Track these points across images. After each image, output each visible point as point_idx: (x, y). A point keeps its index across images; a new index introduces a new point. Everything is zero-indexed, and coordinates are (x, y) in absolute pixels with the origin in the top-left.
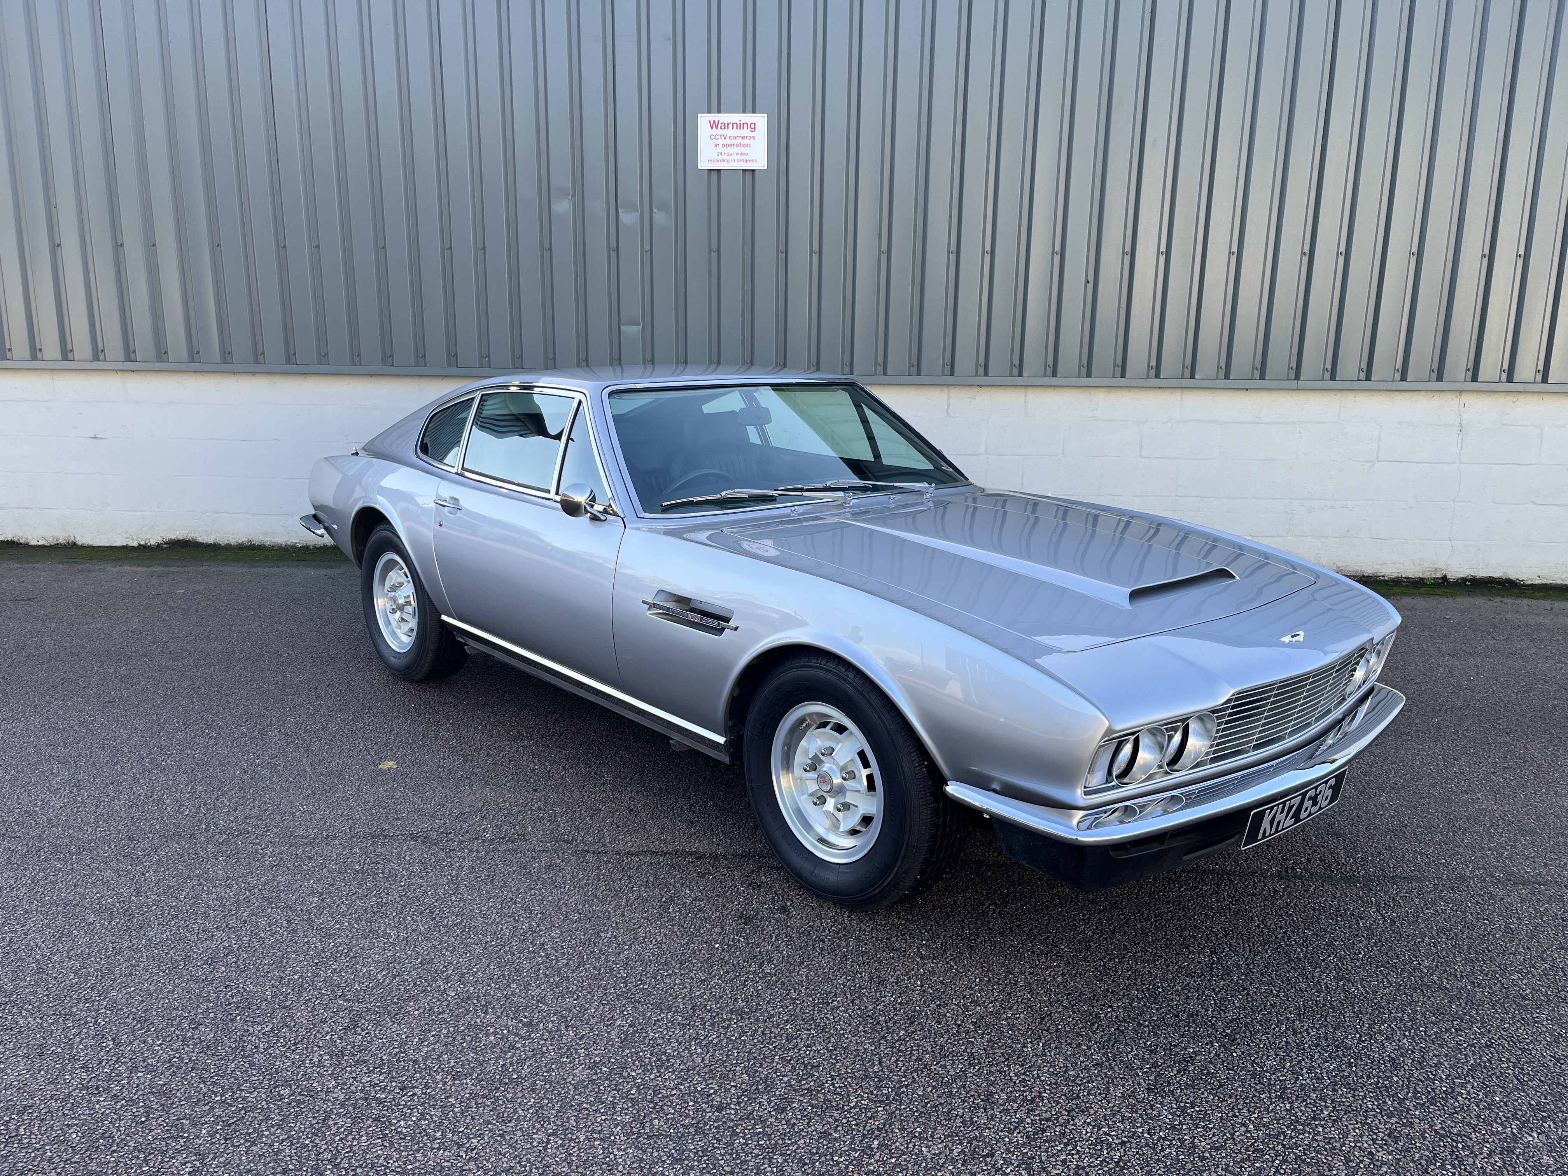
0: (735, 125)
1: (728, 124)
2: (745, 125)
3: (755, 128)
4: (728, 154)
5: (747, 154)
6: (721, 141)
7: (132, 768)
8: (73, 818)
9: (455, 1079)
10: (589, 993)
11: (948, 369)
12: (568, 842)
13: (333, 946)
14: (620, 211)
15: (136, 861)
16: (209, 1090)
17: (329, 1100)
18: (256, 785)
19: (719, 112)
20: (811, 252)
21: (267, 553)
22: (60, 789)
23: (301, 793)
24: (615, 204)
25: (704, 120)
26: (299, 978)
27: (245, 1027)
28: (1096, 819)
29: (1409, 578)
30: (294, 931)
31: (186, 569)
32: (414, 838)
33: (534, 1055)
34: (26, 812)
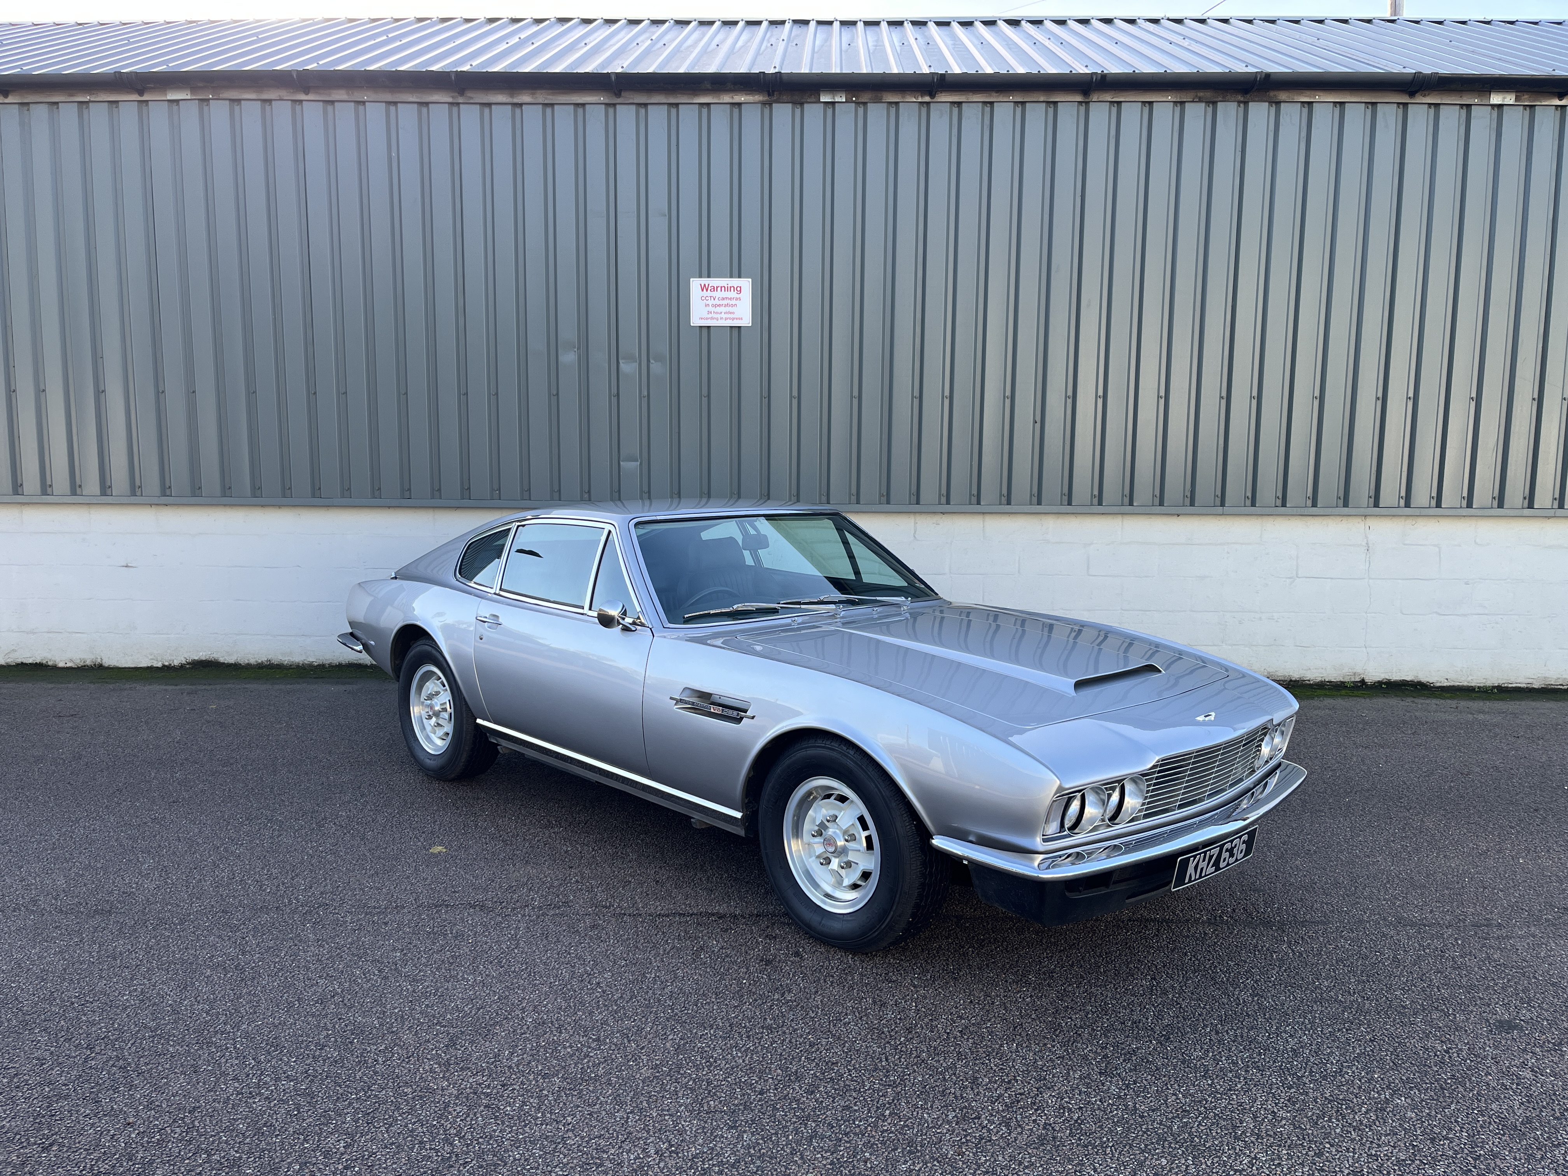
0: (723, 288)
1: (717, 287)
2: (732, 288)
3: (740, 291)
4: (717, 313)
5: (733, 313)
6: (711, 302)
7: (210, 856)
8: (167, 896)
9: (544, 1078)
10: (643, 1017)
11: (914, 498)
12: (606, 907)
13: (422, 988)
14: (621, 361)
15: (235, 929)
16: (345, 1091)
17: (445, 1095)
18: (324, 867)
19: (709, 276)
20: (791, 397)
21: (285, 672)
22: (149, 874)
23: (366, 873)
24: (616, 355)
25: (695, 283)
26: (399, 1011)
27: (363, 1047)
28: (1053, 861)
29: (1331, 682)
30: (386, 978)
31: (211, 687)
32: (473, 907)
33: (605, 1061)
34: (124, 893)
